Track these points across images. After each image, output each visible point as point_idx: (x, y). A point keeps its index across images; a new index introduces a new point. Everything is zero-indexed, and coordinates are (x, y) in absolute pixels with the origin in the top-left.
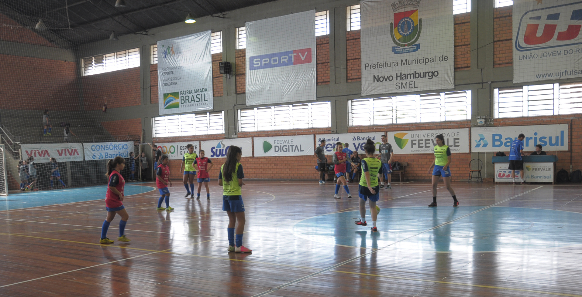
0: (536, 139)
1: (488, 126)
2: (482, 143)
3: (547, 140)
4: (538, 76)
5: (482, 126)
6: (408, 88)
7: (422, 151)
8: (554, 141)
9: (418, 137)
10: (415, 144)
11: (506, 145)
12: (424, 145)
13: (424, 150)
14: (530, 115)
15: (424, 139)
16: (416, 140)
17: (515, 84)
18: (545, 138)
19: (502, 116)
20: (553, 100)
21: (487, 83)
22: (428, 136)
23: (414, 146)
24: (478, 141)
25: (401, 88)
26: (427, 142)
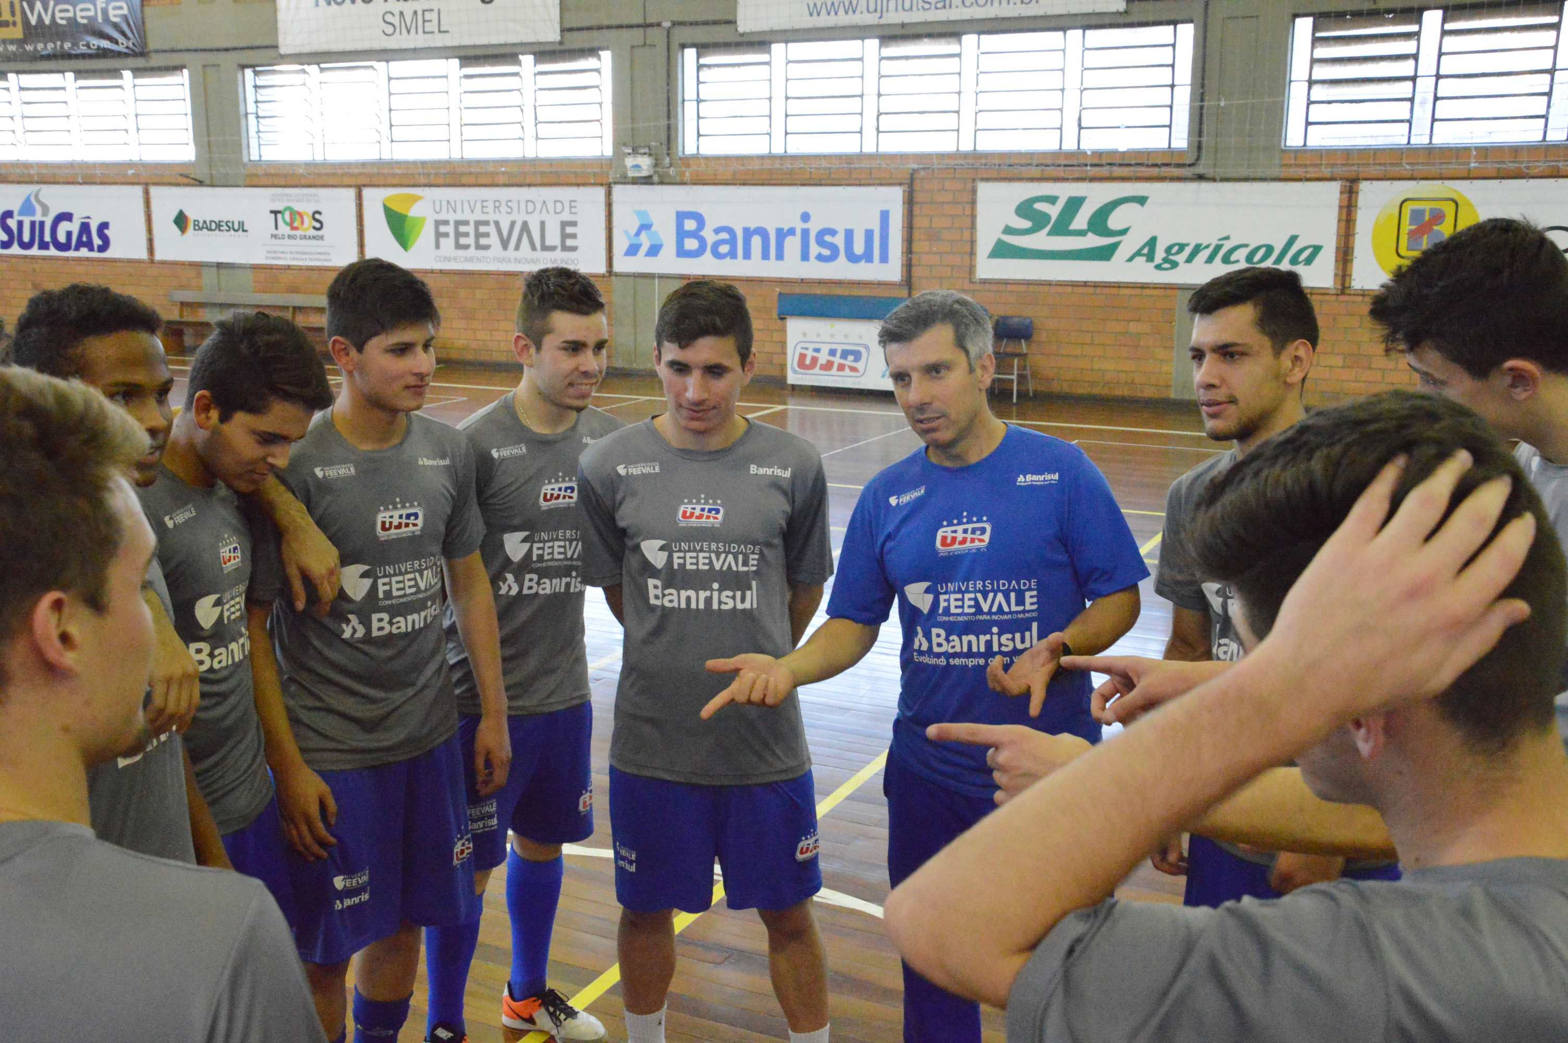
0: (805, 233)
1: (661, 183)
2: (645, 241)
3: (839, 240)
4: (814, 11)
5: (647, 181)
6: (420, 30)
7: (468, 260)
8: (859, 248)
9: (455, 212)
10: (446, 235)
11: (717, 255)
12: (471, 240)
13: (470, 260)
14: (792, 150)
15: (472, 218)
16: (446, 223)
17: (742, 35)
18: (833, 232)
19: (710, 148)
20: (859, 99)
21: (659, 25)
22: (485, 210)
23: (443, 241)
24: (633, 231)
25: (398, 30)
26: (482, 229)
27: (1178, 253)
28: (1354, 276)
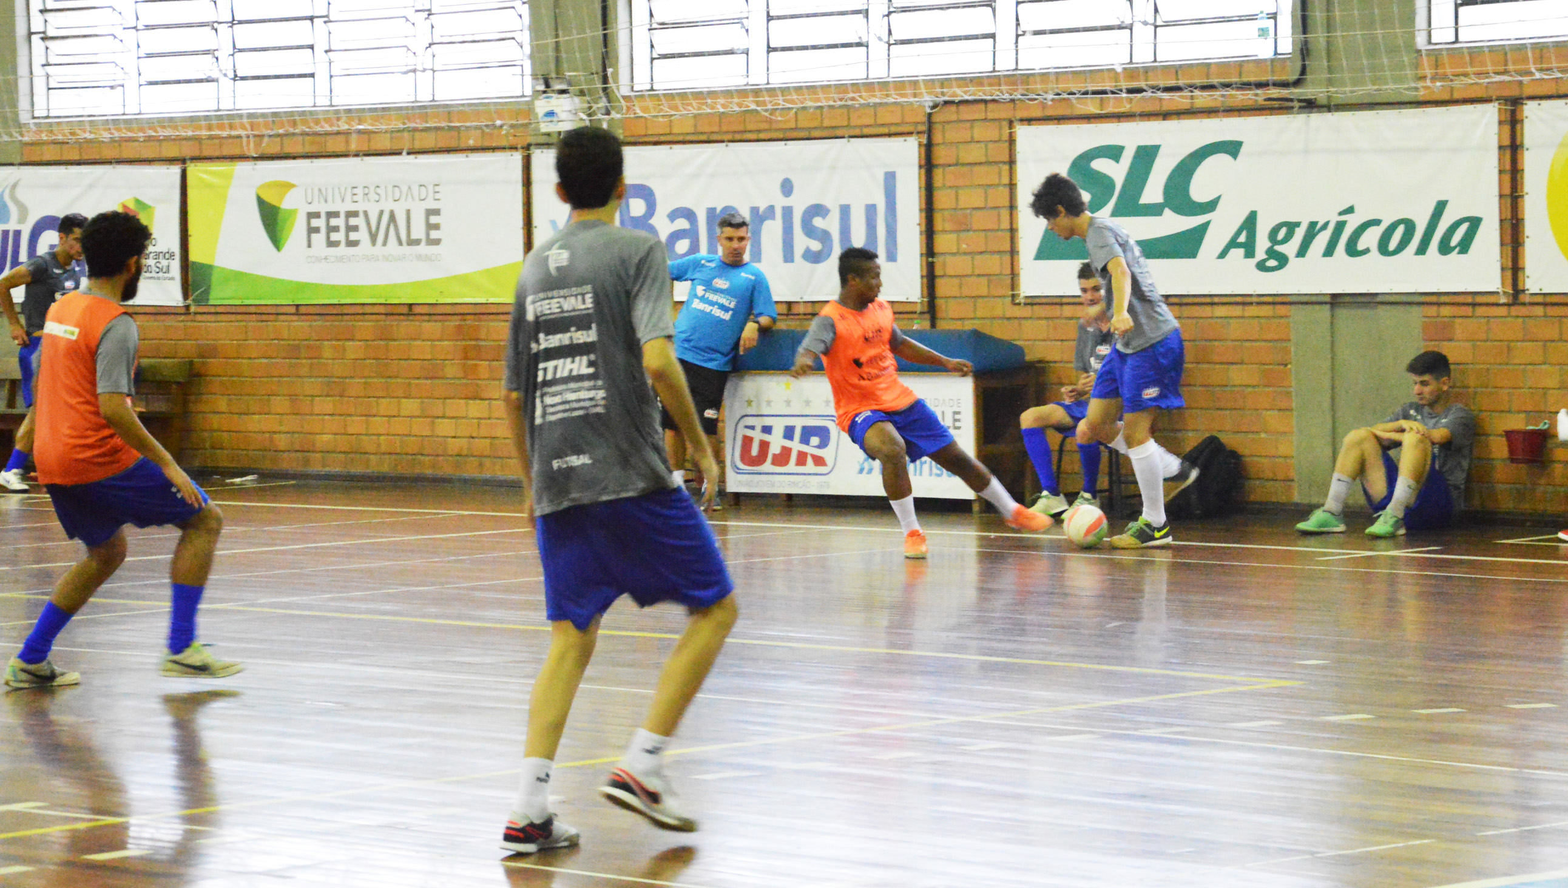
14: (776, 78)
27: (1286, 240)
28: (1528, 272)
